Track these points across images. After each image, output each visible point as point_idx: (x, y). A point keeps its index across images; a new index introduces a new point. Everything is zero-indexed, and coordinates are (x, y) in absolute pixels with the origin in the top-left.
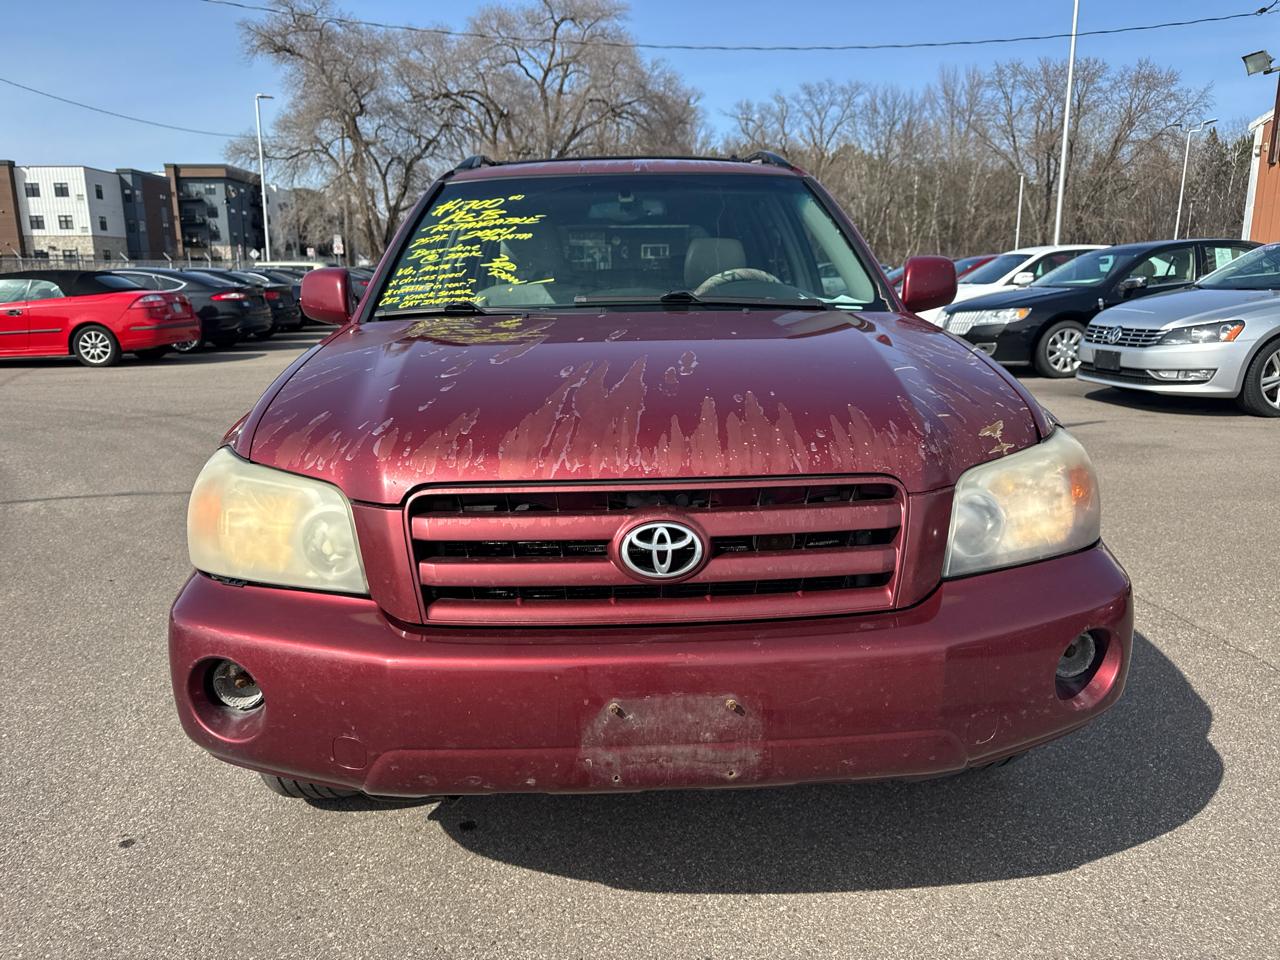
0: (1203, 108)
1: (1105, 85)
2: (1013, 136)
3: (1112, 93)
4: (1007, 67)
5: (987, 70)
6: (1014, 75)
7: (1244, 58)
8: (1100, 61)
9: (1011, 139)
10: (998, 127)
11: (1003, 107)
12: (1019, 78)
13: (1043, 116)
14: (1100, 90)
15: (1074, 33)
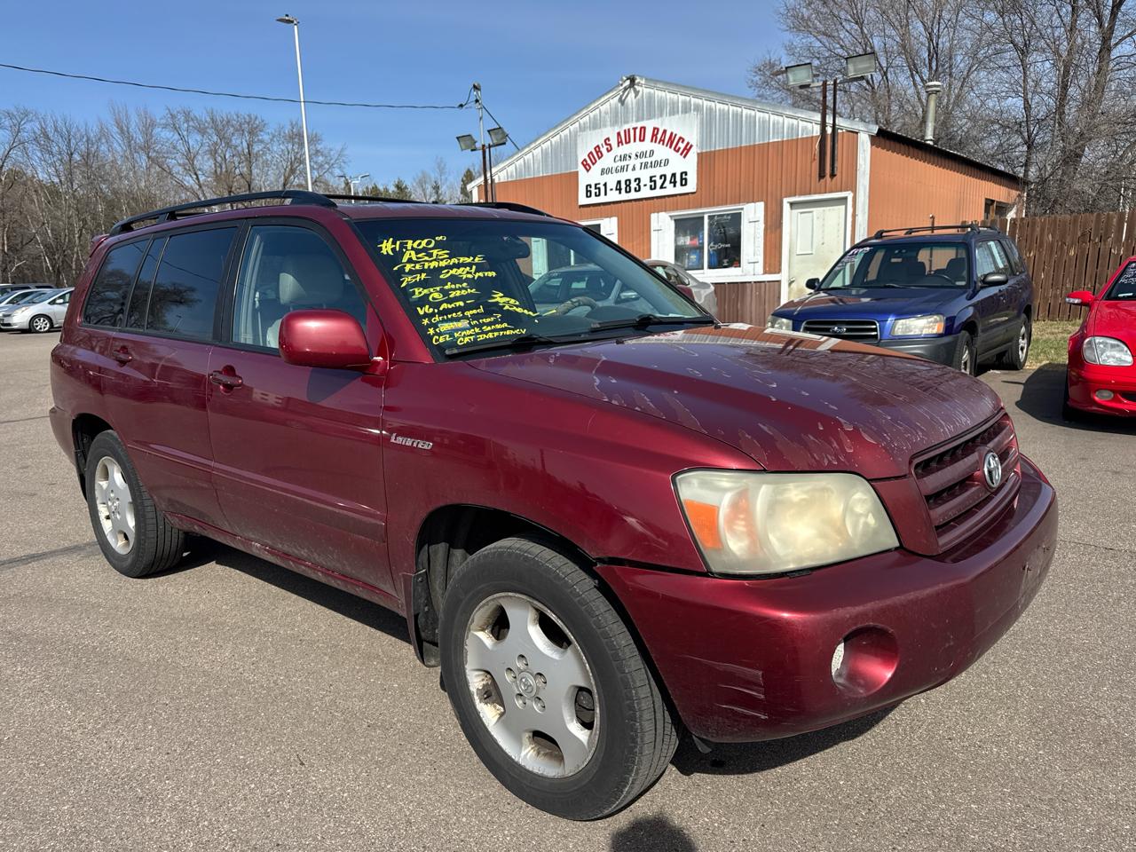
0: (342, 164)
1: (266, 138)
2: (196, 174)
3: (272, 145)
4: (178, 112)
5: (159, 114)
6: (187, 121)
7: (458, 138)
8: (259, 116)
9: (195, 177)
10: (180, 165)
11: (181, 147)
12: (191, 123)
13: (219, 159)
14: (262, 141)
15: (302, 100)
